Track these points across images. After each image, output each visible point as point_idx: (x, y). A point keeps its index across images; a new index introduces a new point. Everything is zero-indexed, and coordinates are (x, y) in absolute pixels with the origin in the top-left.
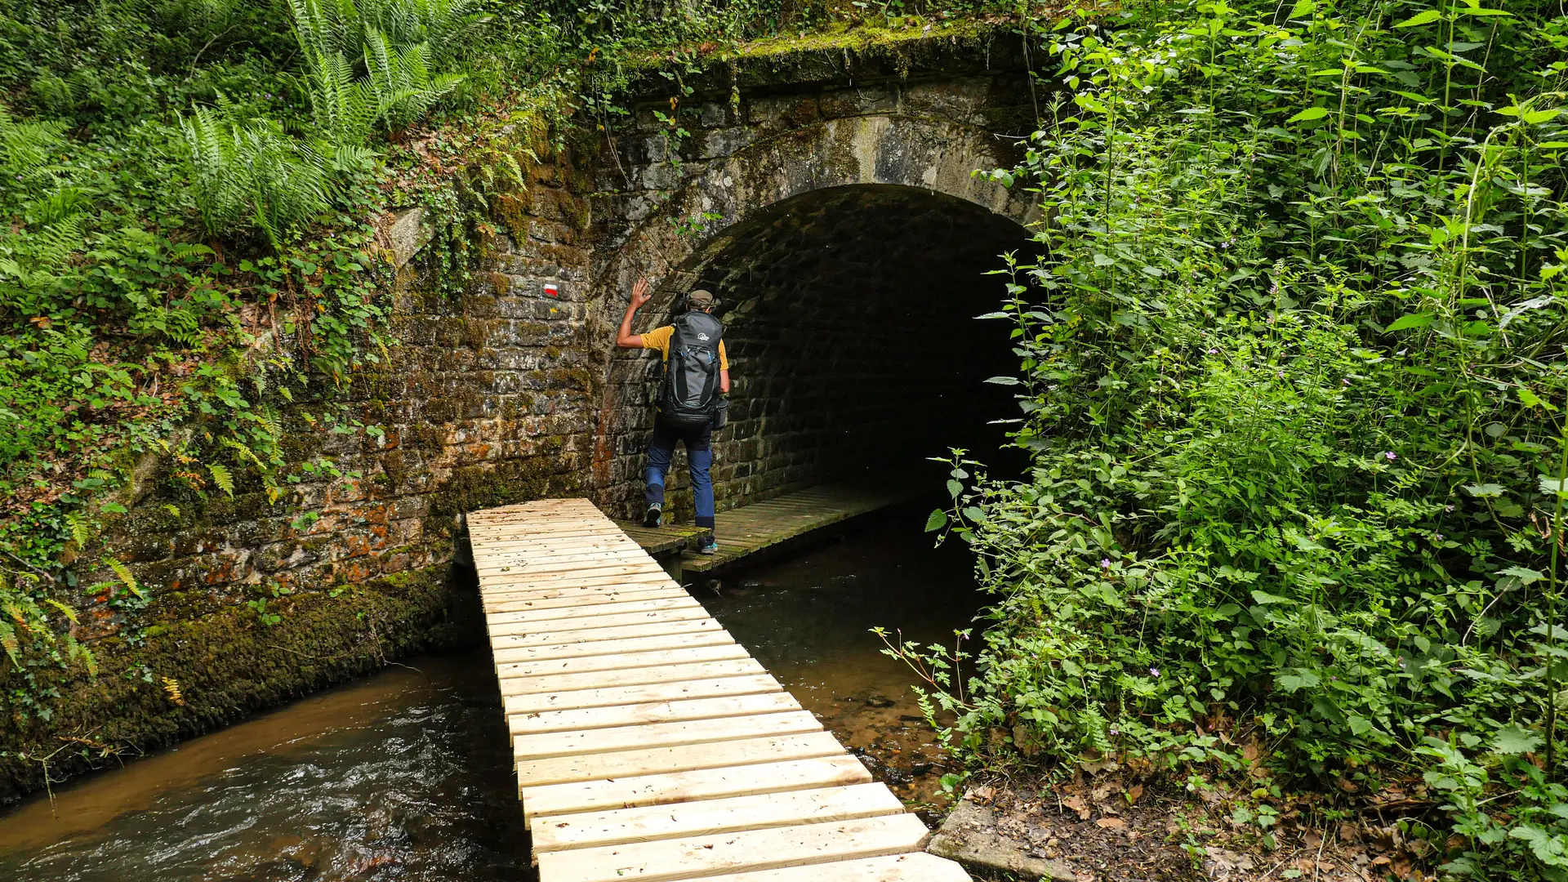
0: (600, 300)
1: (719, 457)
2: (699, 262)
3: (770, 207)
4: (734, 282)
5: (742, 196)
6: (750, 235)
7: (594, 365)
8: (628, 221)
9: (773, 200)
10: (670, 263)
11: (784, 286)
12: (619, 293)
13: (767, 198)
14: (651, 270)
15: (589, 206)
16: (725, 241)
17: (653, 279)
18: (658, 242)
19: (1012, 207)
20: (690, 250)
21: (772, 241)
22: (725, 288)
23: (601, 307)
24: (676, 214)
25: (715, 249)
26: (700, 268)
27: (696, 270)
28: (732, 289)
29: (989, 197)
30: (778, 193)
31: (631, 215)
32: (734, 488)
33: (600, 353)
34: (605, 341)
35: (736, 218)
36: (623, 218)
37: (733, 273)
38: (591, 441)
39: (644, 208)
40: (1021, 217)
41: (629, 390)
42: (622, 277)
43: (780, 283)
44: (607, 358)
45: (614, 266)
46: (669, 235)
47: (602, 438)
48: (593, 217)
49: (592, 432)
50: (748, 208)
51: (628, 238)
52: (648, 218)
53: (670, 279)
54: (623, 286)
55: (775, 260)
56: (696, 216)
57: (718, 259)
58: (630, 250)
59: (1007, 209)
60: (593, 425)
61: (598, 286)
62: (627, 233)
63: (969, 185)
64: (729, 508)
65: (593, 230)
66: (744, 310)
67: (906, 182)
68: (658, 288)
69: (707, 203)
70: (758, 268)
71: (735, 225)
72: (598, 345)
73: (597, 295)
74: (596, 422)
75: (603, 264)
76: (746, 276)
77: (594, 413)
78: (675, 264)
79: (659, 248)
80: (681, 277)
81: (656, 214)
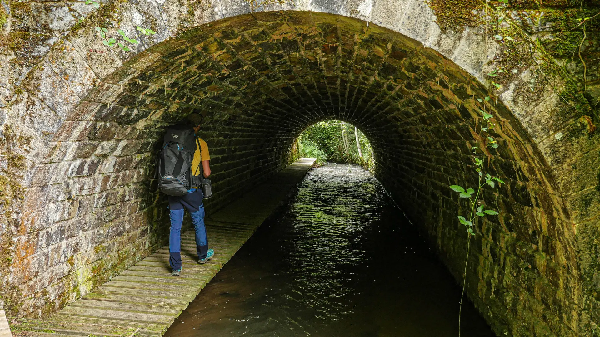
0: (21, 107)
1: (127, 227)
2: (126, 75)
3: (204, 26)
4: (151, 95)
5: (175, 14)
6: (174, 54)
7: (15, 170)
8: (51, 31)
9: (207, 20)
10: (97, 75)
11: (185, 99)
12: (42, 101)
13: (201, 17)
14: (76, 80)
15: (9, 12)
16: (154, 57)
17: (79, 89)
18: (84, 53)
19: (442, 42)
20: (119, 63)
21: (189, 63)
22: (143, 101)
23: (22, 113)
24: (104, 25)
25: (143, 64)
26: (126, 81)
27: (121, 83)
28: (148, 101)
29: (422, 32)
30: (213, 14)
31: (55, 25)
32: (137, 247)
33: (21, 158)
34: (26, 147)
35: (168, 35)
36: (46, 27)
37: (153, 88)
38: (11, 244)
39: (69, 19)
40: (451, 52)
41: (52, 190)
42: (46, 85)
43: (182, 98)
44: (28, 164)
45: (36, 74)
46: (97, 47)
47: (24, 238)
48: (14, 24)
49: (12, 234)
50: (181, 25)
51: (52, 48)
52: (74, 30)
53: (96, 90)
54: (46, 94)
55: (185, 80)
56: (126, 31)
57: (142, 76)
58: (53, 59)
59: (438, 44)
60: (13, 228)
61: (19, 92)
62: (51, 42)
63: (404, 18)
64: (134, 263)
65: (12, 38)
66: (154, 118)
67: (342, 12)
68: (84, 98)
69: (138, 18)
70: (173, 85)
71: (167, 42)
72: (18, 151)
73: (18, 102)
74: (17, 225)
75: (25, 71)
76: (161, 91)
77: (14, 216)
78: (102, 76)
79: (85, 59)
80: (107, 89)
81: (83, 25)
